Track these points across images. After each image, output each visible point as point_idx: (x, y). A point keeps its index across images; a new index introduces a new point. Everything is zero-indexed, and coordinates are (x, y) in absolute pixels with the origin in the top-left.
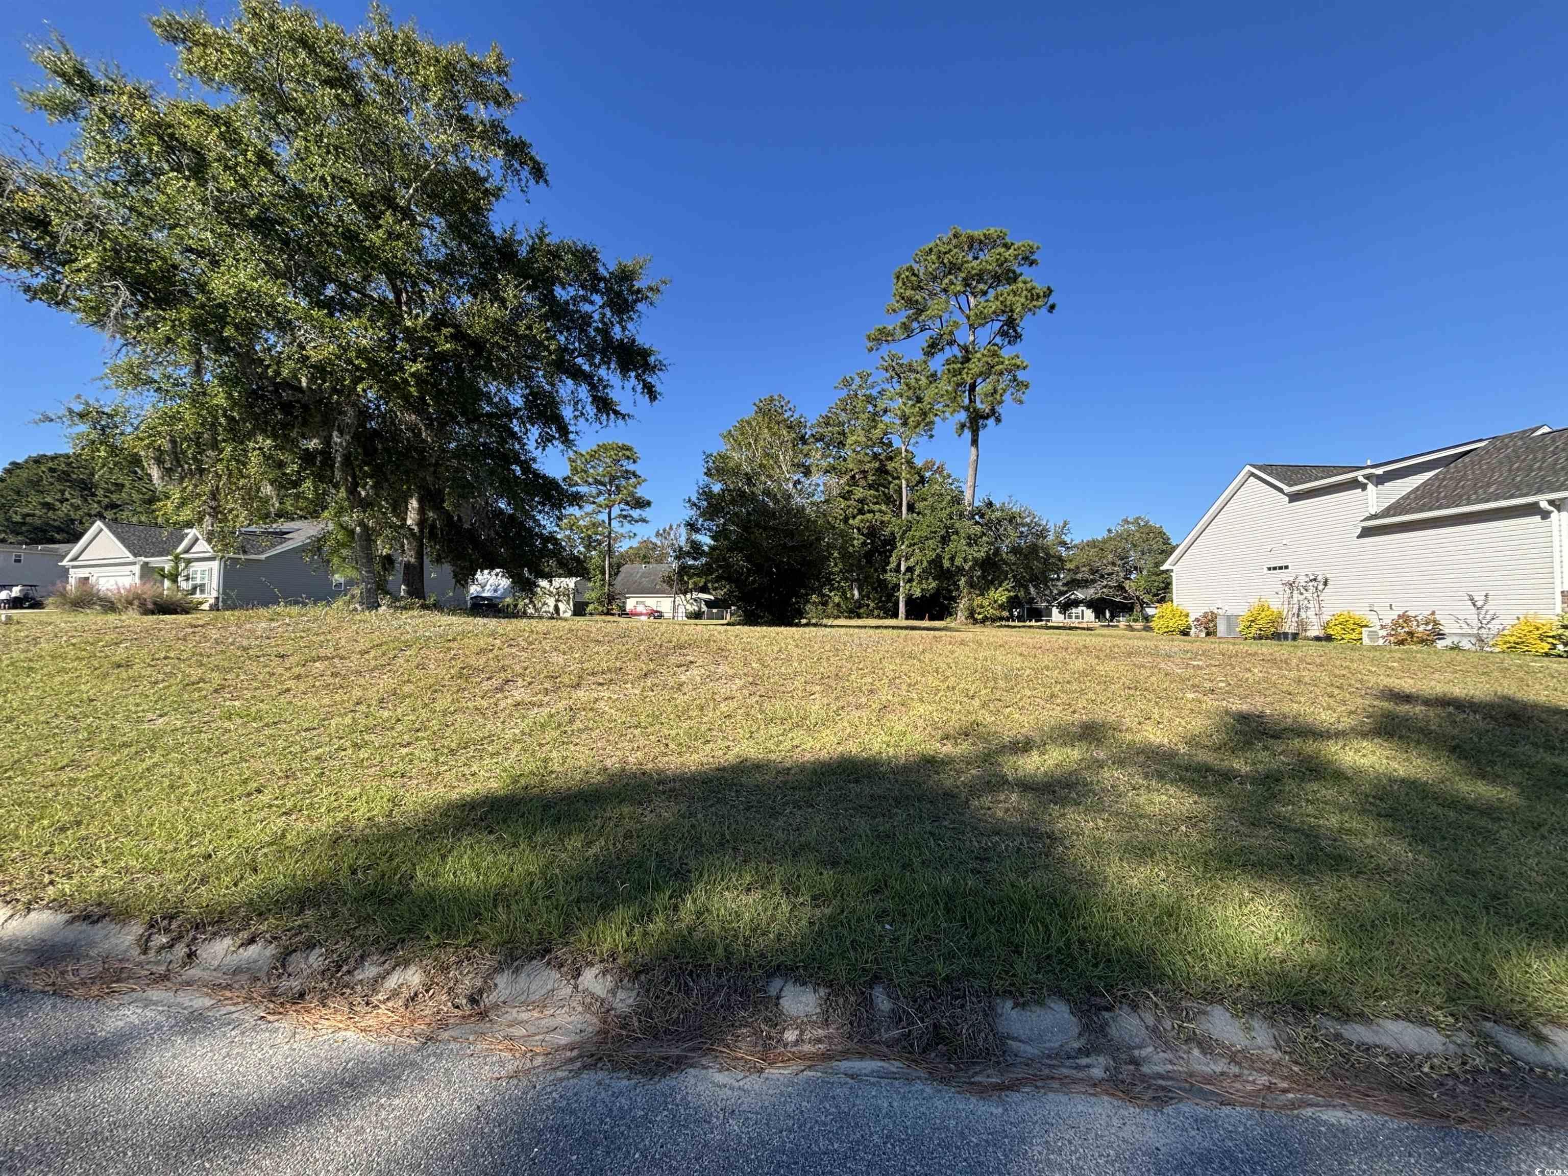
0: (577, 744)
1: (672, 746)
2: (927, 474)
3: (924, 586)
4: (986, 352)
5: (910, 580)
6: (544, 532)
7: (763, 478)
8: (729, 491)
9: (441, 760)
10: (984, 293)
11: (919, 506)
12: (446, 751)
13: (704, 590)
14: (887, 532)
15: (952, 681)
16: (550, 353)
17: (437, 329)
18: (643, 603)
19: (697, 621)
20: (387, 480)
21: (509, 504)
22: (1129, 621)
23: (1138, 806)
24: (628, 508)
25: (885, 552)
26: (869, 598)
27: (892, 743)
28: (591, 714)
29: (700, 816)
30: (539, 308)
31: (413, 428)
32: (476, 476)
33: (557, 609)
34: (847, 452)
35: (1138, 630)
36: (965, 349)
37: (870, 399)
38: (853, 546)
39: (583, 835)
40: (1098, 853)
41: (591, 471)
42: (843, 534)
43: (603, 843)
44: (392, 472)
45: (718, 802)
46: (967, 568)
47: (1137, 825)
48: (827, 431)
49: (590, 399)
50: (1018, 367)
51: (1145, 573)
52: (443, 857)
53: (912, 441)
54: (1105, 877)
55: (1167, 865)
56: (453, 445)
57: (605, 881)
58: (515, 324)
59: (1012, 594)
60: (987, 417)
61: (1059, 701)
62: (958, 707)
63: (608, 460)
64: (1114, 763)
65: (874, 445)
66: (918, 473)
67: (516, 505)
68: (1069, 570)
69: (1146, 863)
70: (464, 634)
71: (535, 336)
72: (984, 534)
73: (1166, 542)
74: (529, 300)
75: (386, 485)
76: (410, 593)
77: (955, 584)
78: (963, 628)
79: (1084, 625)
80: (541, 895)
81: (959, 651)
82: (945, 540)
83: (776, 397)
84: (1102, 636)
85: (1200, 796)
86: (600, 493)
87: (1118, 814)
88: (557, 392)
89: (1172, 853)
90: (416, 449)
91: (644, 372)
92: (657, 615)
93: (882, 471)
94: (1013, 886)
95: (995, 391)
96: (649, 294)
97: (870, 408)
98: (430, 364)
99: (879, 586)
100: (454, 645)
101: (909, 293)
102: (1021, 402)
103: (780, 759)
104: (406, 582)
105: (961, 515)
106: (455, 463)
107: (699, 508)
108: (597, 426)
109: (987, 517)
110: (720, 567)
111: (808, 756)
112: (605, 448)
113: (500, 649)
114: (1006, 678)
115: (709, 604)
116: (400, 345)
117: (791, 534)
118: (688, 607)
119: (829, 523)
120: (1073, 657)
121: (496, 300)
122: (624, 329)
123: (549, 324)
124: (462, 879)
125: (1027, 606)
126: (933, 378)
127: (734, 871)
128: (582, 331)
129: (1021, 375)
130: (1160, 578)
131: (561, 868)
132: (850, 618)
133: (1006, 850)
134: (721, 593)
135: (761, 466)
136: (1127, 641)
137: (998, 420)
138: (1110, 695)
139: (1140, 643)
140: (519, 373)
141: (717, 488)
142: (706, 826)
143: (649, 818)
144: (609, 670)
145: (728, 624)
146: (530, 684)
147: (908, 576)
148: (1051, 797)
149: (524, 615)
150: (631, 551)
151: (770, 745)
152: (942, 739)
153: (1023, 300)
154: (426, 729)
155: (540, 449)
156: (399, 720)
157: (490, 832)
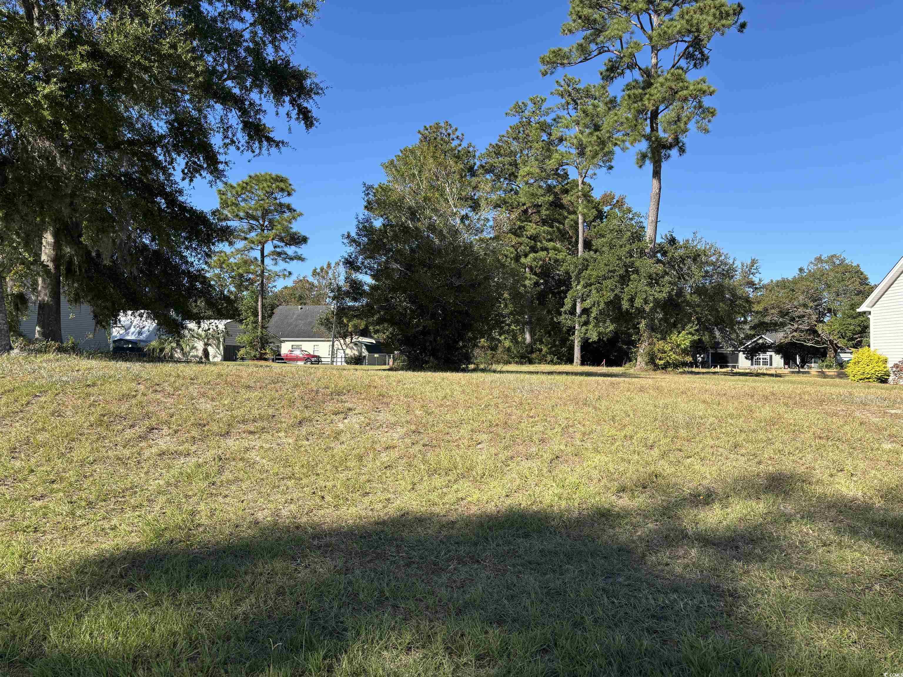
0: (226, 496)
1: (328, 498)
2: (606, 209)
3: (601, 329)
4: (669, 75)
5: (586, 323)
6: (192, 270)
7: (428, 212)
8: (392, 226)
9: (78, 513)
10: (669, 11)
11: (597, 243)
12: (83, 503)
13: (364, 333)
14: (561, 271)
15: (629, 431)
16: (197, 76)
17: (72, 46)
18: (299, 347)
19: (358, 367)
20: (18, 212)
21: (153, 240)
22: (821, 367)
23: (828, 563)
24: (282, 244)
25: (559, 293)
26: (542, 342)
27: (565, 495)
28: (241, 464)
29: (357, 572)
30: (184, 25)
31: (46, 156)
32: (118, 209)
33: (206, 353)
34: (520, 184)
35: (831, 377)
36: (647, 73)
37: (544, 127)
38: (525, 286)
39: (232, 592)
40: (784, 612)
41: (242, 204)
42: (513, 273)
43: (253, 600)
44: (24, 202)
45: (377, 558)
46: (647, 309)
47: (827, 583)
48: (497, 162)
49: (241, 126)
50: (704, 92)
51: (839, 315)
52: (79, 617)
53: (590, 172)
54: (792, 638)
55: (859, 626)
56: (91, 175)
57: (254, 640)
58: (157, 42)
59: (696, 338)
60: (670, 147)
61: (743, 451)
62: (636, 457)
63: (260, 193)
64: (802, 517)
65: (548, 177)
66: (596, 208)
67: (161, 240)
68: (757, 312)
69: (836, 624)
70: (105, 379)
71: (179, 56)
72: (667, 274)
73: (864, 281)
74: (172, 16)
75: (17, 217)
76: (45, 335)
77: (636, 327)
78: (643, 374)
79: (773, 372)
80: (184, 657)
81: (637, 398)
82: (624, 279)
83: (442, 124)
84: (792, 382)
85: (896, 552)
86: (252, 228)
87: (806, 572)
88: (205, 117)
89: (864, 614)
90: (50, 178)
91: (299, 96)
92: (315, 360)
93: (557, 205)
94: (692, 647)
95: (679, 119)
96: (305, 11)
97: (545, 137)
98: (65, 85)
99: (553, 329)
100: (94, 390)
101: (587, 11)
102: (707, 131)
103: (443, 512)
104: (41, 322)
105: (642, 253)
106: (93, 194)
107: (358, 244)
108: (248, 154)
109: (670, 255)
110: (382, 308)
111: (474, 510)
112: (257, 179)
113: (144, 395)
114: (688, 425)
115: (371, 348)
116: (32, 65)
117: (459, 274)
118: (348, 351)
119: (499, 261)
120: (759, 404)
121: (137, 16)
122: (277, 49)
123: (195, 43)
124: (99, 640)
125: (711, 351)
126: (612, 104)
127: (393, 629)
128: (231, 51)
129: (707, 102)
130: (857, 321)
131: (207, 627)
132: (522, 363)
133: (685, 608)
134: (382, 337)
135: (426, 199)
136: (819, 388)
137: (682, 150)
138: (799, 445)
139: (833, 390)
140: (163, 97)
141: (378, 223)
142: (364, 583)
143: (301, 575)
144: (261, 418)
145: (390, 369)
146: (176, 432)
147: (584, 318)
148: (734, 553)
149: (171, 359)
150: (286, 292)
151: (433, 497)
152: (619, 491)
153: (710, 18)
154: (62, 479)
155: (187, 180)
156: (32, 471)
157: (131, 590)
